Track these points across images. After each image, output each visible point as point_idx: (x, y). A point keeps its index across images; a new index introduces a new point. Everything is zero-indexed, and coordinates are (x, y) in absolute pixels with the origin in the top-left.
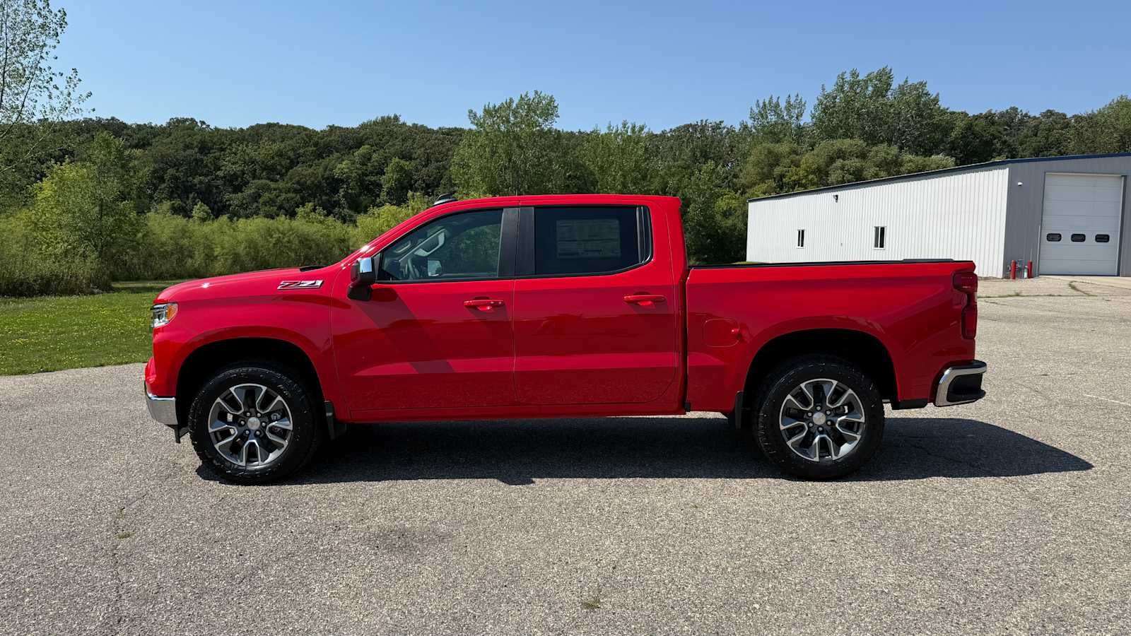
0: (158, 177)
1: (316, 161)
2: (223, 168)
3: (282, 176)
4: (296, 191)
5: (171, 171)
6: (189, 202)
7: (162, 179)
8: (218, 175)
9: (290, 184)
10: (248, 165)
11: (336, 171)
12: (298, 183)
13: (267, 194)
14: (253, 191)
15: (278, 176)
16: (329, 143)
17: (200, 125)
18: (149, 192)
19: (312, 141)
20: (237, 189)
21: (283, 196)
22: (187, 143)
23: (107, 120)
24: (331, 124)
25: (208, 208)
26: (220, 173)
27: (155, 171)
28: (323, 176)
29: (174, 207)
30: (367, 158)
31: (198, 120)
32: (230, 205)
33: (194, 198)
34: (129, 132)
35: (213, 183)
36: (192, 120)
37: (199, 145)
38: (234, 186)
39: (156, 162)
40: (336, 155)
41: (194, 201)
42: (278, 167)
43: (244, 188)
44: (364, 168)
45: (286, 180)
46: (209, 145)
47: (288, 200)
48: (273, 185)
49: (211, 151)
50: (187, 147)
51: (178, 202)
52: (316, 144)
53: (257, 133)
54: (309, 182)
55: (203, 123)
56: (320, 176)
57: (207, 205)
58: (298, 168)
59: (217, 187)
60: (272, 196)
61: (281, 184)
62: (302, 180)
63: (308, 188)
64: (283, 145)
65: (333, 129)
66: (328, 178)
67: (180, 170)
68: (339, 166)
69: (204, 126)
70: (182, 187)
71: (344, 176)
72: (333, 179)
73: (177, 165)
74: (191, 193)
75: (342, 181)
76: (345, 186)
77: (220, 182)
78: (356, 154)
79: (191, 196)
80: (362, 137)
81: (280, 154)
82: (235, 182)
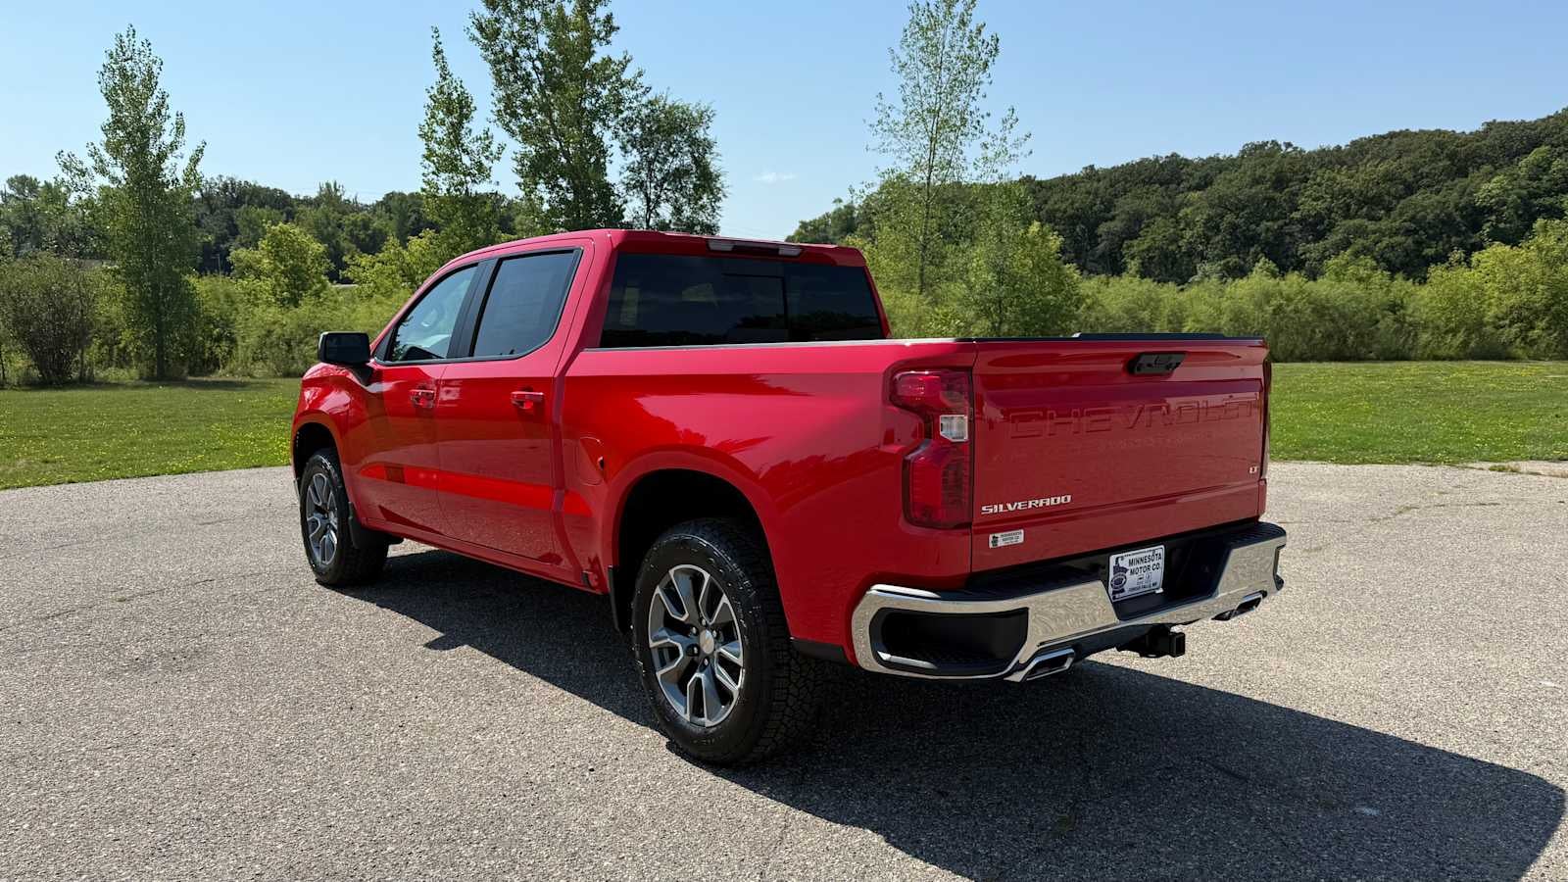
0: (1212, 226)
1: (1449, 183)
2: (1301, 207)
3: (1389, 210)
4: (1408, 232)
5: (1229, 217)
6: (1249, 259)
7: (1217, 229)
8: (1293, 218)
9: (1397, 223)
10: (1338, 200)
11: (1481, 194)
12: (1412, 219)
13: (1361, 241)
14: (1340, 236)
15: (1382, 212)
16: (1474, 151)
17: (1283, 148)
18: (1201, 248)
19: (1445, 151)
20: (1320, 236)
21: (1386, 241)
22: (1257, 176)
23: (1167, 157)
24: (1490, 120)
25: (1274, 265)
26: (1296, 215)
27: (1210, 219)
28: (1456, 205)
29: (1229, 267)
30: (1543, 167)
31: (1280, 142)
32: (1306, 260)
33: (1256, 254)
34: (1189, 170)
35: (1286, 229)
36: (1274, 143)
37: (1274, 178)
38: (1318, 231)
39: (1212, 206)
40: (1487, 168)
41: (1256, 257)
42: (1386, 198)
43: (1328, 234)
44: (1535, 184)
45: (1392, 216)
46: (1288, 174)
47: (1393, 247)
48: (1371, 226)
49: (1291, 184)
50: (1256, 181)
51: (1233, 260)
52: (1452, 156)
53: (1361, 149)
54: (1430, 217)
55: (1289, 145)
56: (1452, 204)
57: (1274, 262)
58: (1417, 197)
59: (1291, 235)
60: (1367, 243)
61: (1384, 224)
62: (1419, 216)
63: (1431, 226)
64: (1395, 164)
65: (1491, 126)
66: (1465, 208)
67: (1240, 215)
68: (1485, 186)
69: (1290, 150)
70: (1242, 238)
71: (1493, 200)
72: (1475, 208)
73: (1238, 208)
74: (1253, 245)
75: (1490, 211)
76: (1494, 217)
77: (1296, 228)
78: (1522, 163)
79: (1252, 250)
80: (1540, 133)
81: (1389, 177)
82: (1317, 228)
